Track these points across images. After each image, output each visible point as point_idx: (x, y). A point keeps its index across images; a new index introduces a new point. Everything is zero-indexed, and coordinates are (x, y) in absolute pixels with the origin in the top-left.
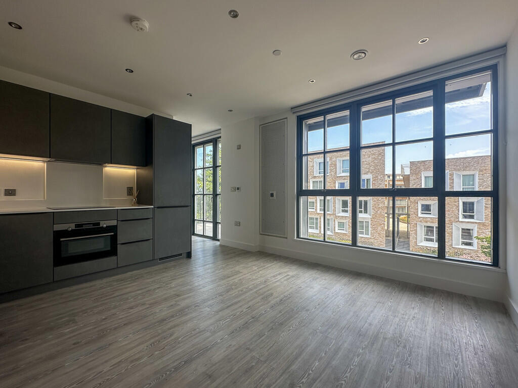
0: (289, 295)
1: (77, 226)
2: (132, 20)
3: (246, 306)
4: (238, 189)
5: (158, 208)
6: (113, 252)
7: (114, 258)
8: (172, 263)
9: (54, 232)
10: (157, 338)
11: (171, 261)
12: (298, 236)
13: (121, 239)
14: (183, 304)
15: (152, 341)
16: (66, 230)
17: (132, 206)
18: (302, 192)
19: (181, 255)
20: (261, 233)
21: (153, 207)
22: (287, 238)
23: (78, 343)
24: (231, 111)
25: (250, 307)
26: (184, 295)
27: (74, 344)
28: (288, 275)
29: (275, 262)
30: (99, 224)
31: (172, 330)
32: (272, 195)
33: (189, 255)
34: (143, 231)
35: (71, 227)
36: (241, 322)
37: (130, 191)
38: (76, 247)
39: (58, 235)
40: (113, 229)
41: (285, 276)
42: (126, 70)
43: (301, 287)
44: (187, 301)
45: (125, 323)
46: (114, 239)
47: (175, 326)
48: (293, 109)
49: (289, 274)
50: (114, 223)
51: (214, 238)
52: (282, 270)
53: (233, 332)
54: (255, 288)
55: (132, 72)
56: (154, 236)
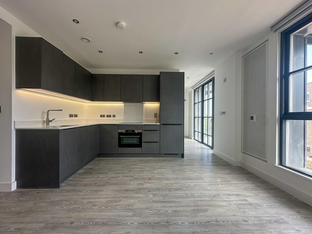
0: (223, 222)
1: (126, 131)
4: (224, 113)
5: (163, 124)
6: (140, 145)
7: (140, 148)
8: (171, 158)
9: (119, 133)
11: (171, 157)
12: (281, 162)
13: (144, 140)
16: (122, 133)
19: (177, 154)
20: (243, 151)
21: (159, 124)
22: (266, 162)
24: (212, 54)
25: (176, 211)
26: (153, 180)
28: (246, 200)
29: (246, 182)
30: (134, 131)
32: (252, 118)
33: (183, 156)
34: (155, 137)
35: (124, 131)
36: (157, 219)
37: (156, 115)
38: (126, 140)
39: (120, 134)
40: (140, 134)
41: (242, 200)
42: (139, 52)
43: (246, 221)
46: (141, 139)
49: (248, 199)
50: (140, 131)
53: (142, 224)
54: (199, 197)
55: (142, 52)
56: (160, 140)
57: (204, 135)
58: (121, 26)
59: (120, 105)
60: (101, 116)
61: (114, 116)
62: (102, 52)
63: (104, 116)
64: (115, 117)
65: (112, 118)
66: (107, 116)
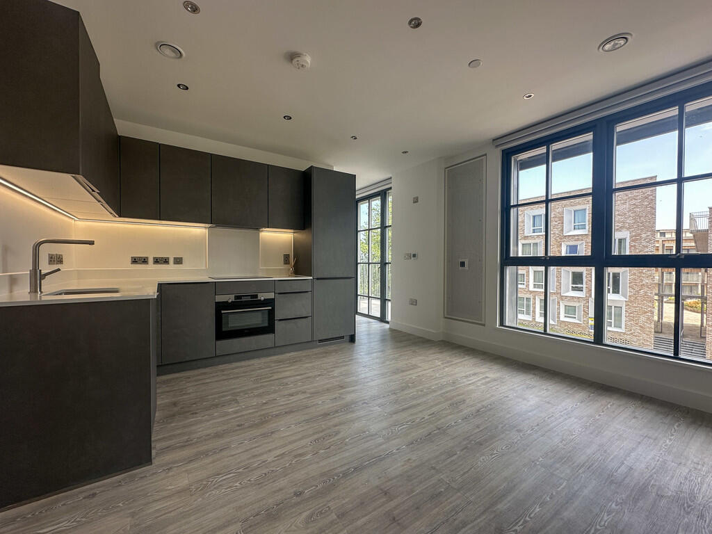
0: (490, 405)
1: (237, 297)
2: (292, 57)
3: (429, 412)
4: (414, 256)
5: (318, 279)
6: (269, 329)
7: (271, 336)
8: (333, 347)
9: (216, 303)
10: (321, 434)
11: (334, 343)
12: (502, 324)
13: (279, 314)
14: (349, 398)
15: (316, 436)
16: (226, 302)
17: (289, 277)
18: (508, 260)
19: (343, 337)
20: (446, 316)
21: (311, 278)
22: (484, 325)
23: (242, 425)
24: (406, 152)
25: (433, 414)
26: (349, 387)
27: (238, 426)
28: (487, 377)
29: (467, 358)
30: (256, 296)
31: (337, 428)
32: (463, 264)
33: (352, 339)
34: (300, 306)
35: (230, 298)
36: (422, 431)
37: (286, 258)
38: (235, 320)
39: (220, 306)
40: (270, 302)
41: (483, 378)
42: (284, 117)
43: (507, 397)
44: (353, 395)
45: (287, 410)
46: (271, 314)
47: (340, 424)
48: (496, 140)
49: (488, 375)
50: (271, 295)
51: (382, 319)
52: (477, 370)
53: (412, 443)
54: (439, 389)
55: (291, 118)
56: (313, 312)
57: (359, 297)
58: (301, 63)
59: (197, 231)
60: (135, 261)
61: (178, 261)
62: (187, 88)
63: (144, 261)
64: (181, 263)
65: (171, 266)
66: (157, 261)
